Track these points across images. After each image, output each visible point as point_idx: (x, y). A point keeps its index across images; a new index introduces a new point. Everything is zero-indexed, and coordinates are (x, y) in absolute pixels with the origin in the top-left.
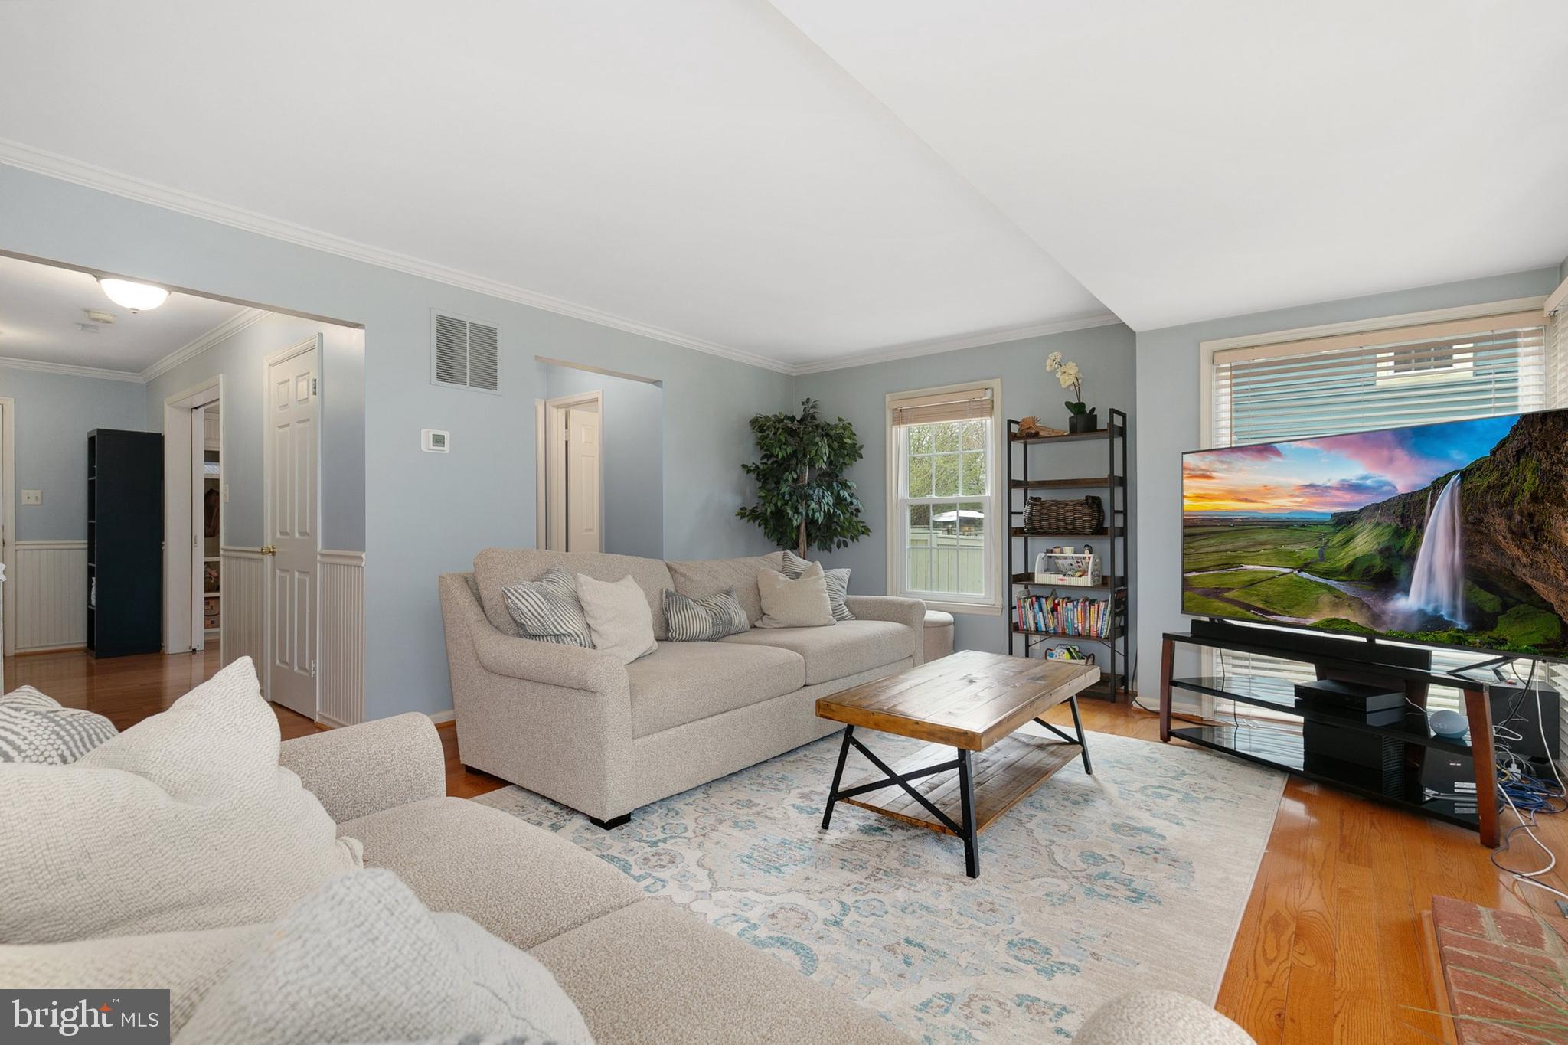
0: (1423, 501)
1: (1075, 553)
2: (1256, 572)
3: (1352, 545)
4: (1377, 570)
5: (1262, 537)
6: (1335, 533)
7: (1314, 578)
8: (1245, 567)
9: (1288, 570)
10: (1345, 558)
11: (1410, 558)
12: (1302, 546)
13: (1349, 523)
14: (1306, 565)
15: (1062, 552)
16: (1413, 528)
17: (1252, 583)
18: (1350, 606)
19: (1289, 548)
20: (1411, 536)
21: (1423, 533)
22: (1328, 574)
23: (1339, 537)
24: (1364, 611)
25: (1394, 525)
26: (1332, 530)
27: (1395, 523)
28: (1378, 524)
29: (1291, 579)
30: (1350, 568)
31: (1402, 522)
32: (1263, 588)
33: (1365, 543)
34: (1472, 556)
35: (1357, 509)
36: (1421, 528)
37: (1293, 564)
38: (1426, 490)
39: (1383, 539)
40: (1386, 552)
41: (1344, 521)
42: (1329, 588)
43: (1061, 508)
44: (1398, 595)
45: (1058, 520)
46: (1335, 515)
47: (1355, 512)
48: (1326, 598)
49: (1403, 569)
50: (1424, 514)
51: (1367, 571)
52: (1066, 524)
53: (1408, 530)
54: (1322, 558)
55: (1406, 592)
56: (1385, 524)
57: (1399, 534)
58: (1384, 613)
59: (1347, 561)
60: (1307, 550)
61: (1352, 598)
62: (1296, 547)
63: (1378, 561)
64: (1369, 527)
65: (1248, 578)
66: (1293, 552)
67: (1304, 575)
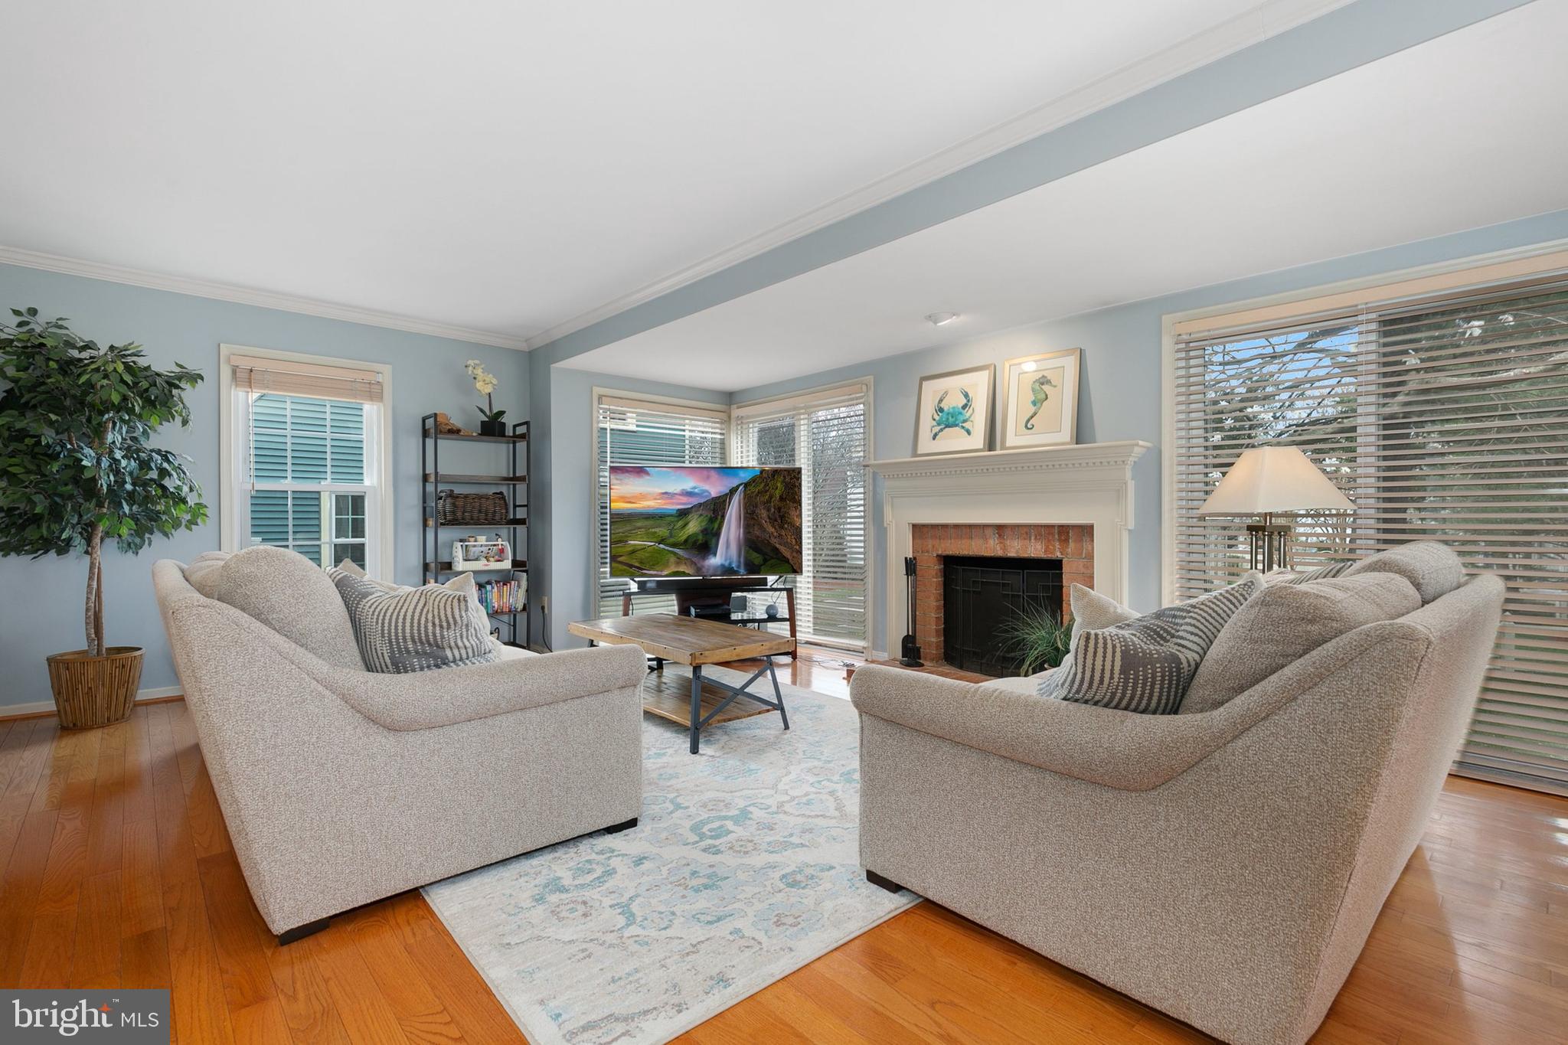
0: (725, 501)
1: (487, 541)
2: (635, 545)
3: (687, 528)
4: (700, 542)
5: (639, 524)
6: (678, 521)
7: (667, 548)
8: (630, 542)
9: (653, 544)
10: (683, 536)
11: (718, 534)
12: (660, 529)
13: (686, 515)
14: (663, 540)
15: (476, 541)
16: (719, 517)
17: (633, 552)
18: (685, 563)
19: (653, 530)
20: (718, 522)
21: (724, 520)
22: (674, 545)
23: (680, 523)
24: (693, 566)
25: (709, 516)
26: (676, 519)
27: (710, 514)
28: (701, 515)
29: (654, 549)
30: (686, 541)
31: (713, 513)
32: (640, 555)
33: (694, 526)
34: (749, 532)
35: (690, 506)
36: (723, 517)
37: (655, 540)
38: (726, 495)
39: (704, 524)
40: (705, 531)
41: (683, 514)
42: (675, 554)
43: (483, 501)
44: (711, 556)
45: (480, 512)
46: (679, 510)
47: (688, 508)
48: (673, 559)
49: (714, 541)
50: (725, 509)
51: (695, 542)
52: (486, 515)
53: (717, 519)
54: (671, 536)
55: (715, 554)
56: (705, 515)
57: (712, 520)
58: (703, 566)
59: (684, 537)
60: (663, 531)
61: (687, 559)
62: (657, 530)
63: (700, 537)
64: (696, 517)
65: (631, 549)
66: (656, 532)
67: (662, 546)
